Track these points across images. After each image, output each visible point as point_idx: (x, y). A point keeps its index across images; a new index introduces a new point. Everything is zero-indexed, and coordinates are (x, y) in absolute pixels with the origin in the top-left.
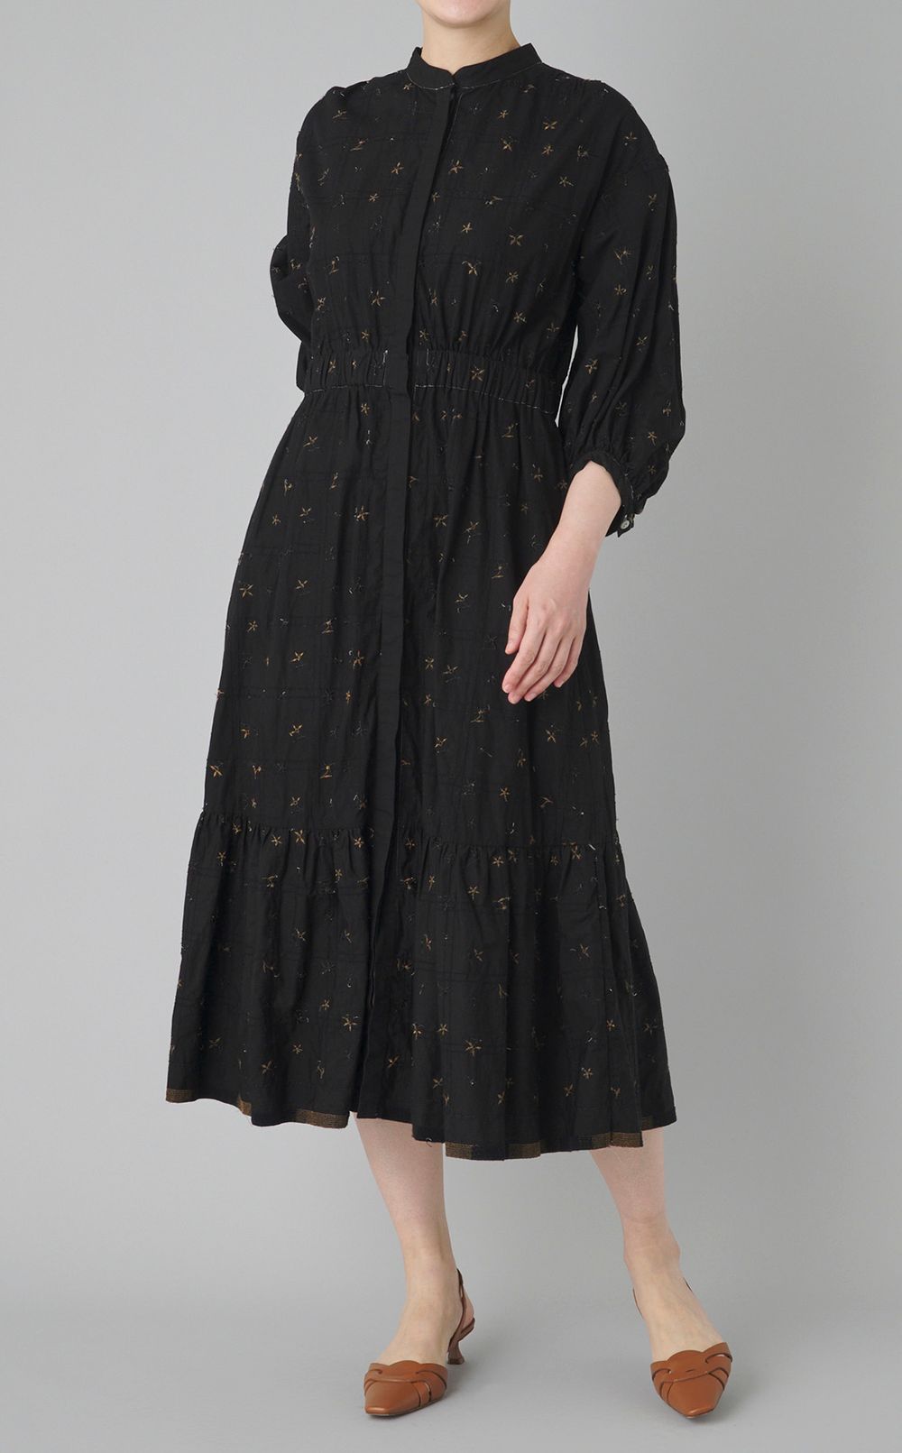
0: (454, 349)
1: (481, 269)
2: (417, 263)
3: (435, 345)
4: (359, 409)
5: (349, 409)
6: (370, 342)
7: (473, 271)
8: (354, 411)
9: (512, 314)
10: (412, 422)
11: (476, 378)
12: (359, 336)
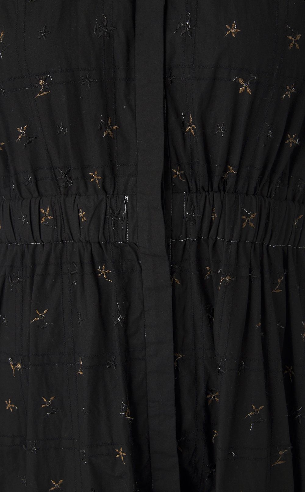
0: (220, 191)
1: (255, 86)
2: (165, 78)
3: (193, 187)
4: (95, 273)
5: (82, 274)
6: (104, 187)
7: (246, 88)
8: (89, 279)
9: (285, 138)
10: (174, 285)
11: (248, 224)
12: (85, 178)
